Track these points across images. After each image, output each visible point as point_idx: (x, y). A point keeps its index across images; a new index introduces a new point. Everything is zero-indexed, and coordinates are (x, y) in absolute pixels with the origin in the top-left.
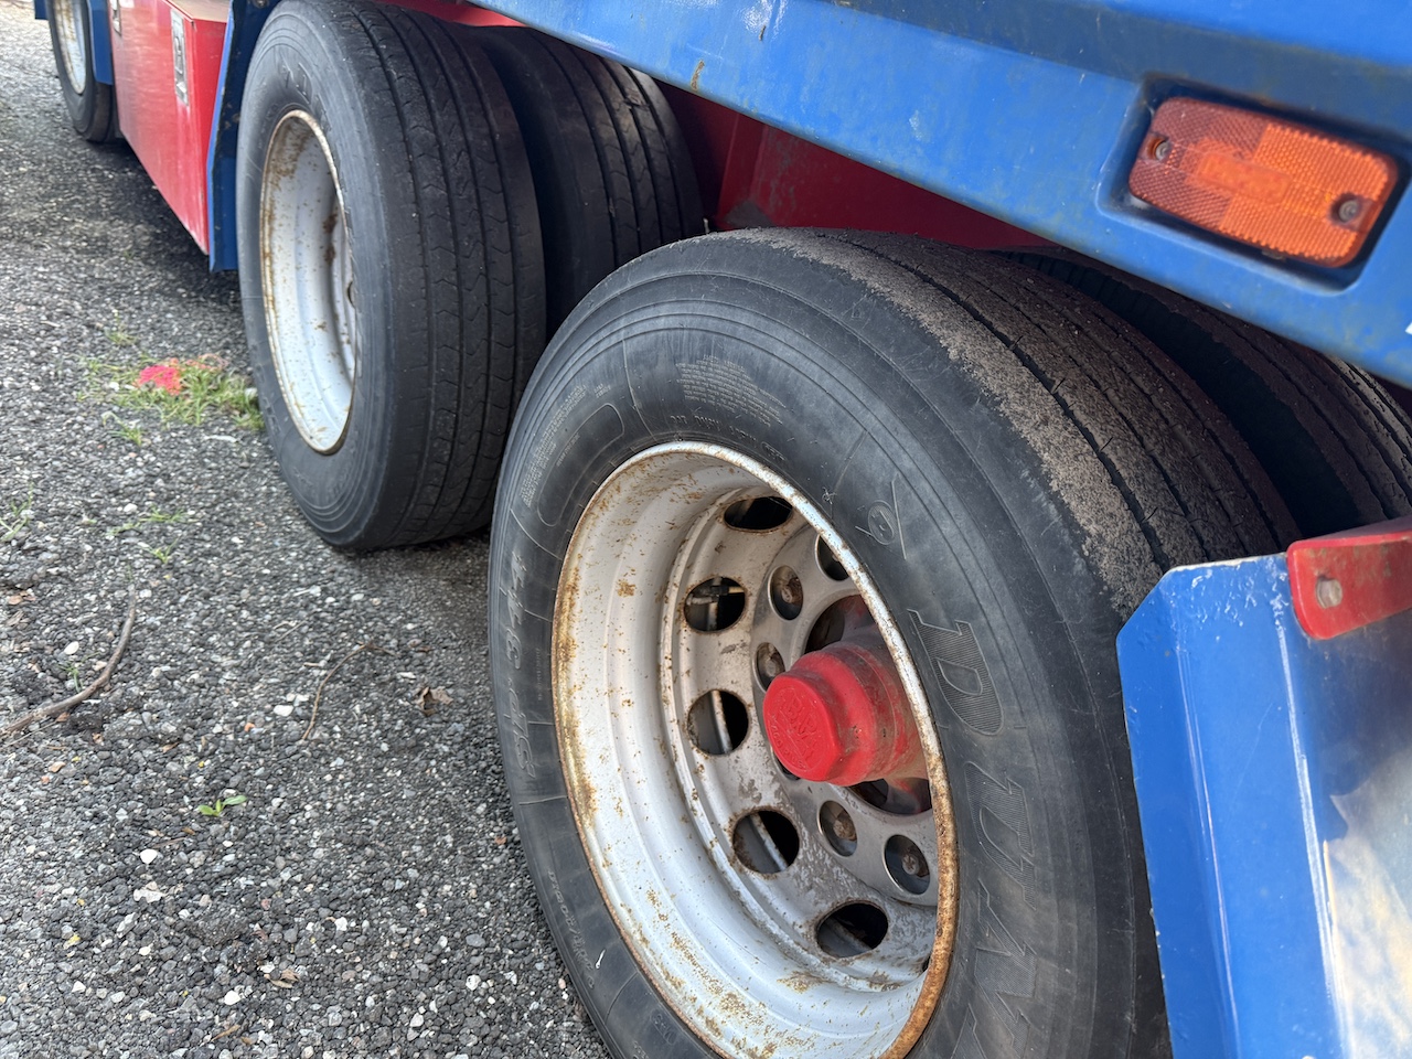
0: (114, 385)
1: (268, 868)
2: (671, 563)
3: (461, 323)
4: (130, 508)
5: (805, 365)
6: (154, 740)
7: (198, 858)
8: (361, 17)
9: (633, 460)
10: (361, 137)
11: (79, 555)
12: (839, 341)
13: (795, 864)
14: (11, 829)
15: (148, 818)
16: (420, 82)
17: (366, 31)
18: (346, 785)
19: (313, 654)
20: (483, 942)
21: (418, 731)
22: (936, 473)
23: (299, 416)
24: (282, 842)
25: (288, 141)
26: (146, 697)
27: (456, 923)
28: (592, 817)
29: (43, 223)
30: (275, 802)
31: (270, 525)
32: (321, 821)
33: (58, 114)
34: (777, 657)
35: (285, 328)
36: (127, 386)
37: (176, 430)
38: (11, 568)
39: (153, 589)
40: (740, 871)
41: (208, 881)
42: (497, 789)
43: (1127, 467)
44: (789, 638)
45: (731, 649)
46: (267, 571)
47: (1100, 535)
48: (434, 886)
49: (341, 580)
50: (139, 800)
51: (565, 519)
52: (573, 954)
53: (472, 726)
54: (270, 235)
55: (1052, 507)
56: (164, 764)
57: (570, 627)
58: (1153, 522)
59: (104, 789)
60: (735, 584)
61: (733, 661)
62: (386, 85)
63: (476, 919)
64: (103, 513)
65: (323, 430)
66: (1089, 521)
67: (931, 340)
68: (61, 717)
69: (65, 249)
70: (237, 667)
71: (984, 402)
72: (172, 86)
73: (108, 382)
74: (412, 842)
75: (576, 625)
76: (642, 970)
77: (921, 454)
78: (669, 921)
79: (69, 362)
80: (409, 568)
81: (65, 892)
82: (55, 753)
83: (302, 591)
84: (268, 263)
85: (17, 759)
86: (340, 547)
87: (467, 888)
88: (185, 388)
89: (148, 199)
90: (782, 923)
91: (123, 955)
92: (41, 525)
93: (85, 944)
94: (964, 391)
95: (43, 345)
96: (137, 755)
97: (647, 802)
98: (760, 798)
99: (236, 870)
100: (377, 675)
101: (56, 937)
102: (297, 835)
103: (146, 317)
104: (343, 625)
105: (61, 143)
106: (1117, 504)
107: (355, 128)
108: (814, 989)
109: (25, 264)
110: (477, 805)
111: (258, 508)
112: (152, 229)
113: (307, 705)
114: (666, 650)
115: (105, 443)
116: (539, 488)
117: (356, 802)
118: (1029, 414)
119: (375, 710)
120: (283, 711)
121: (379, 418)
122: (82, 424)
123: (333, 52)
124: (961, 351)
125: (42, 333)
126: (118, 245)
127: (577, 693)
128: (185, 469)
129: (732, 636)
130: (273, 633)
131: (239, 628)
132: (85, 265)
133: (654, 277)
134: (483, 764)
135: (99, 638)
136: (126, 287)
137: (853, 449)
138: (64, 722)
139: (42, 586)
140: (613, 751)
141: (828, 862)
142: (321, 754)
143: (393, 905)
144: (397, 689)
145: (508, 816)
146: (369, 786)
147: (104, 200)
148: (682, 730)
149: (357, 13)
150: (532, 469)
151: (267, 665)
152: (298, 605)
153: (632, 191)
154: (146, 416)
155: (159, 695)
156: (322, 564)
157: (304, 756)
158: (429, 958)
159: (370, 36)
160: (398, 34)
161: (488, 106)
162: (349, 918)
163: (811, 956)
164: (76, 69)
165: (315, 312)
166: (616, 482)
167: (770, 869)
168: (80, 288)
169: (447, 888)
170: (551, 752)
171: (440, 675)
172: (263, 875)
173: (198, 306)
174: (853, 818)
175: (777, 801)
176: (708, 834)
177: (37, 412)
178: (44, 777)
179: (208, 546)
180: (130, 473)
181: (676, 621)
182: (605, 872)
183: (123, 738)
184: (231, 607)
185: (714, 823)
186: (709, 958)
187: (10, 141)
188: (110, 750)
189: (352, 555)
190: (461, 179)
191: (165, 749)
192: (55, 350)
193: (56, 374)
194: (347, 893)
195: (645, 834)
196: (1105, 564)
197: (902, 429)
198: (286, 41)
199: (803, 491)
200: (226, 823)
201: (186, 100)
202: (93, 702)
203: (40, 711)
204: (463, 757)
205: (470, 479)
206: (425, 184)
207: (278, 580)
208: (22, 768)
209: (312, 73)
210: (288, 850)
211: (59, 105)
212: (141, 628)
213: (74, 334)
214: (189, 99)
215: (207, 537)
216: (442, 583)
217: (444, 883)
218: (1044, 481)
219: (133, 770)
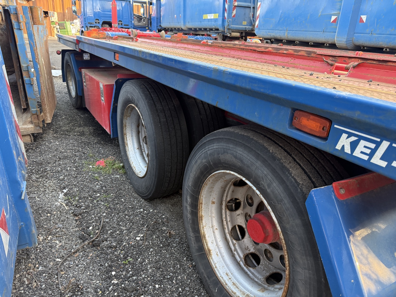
0: (91, 166)
1: (139, 275)
2: (223, 196)
3: (171, 146)
4: (98, 195)
5: (244, 155)
6: (111, 247)
7: (124, 273)
8: (144, 84)
9: (212, 175)
10: (147, 110)
11: (89, 207)
12: (250, 150)
13: (260, 265)
14: (84, 269)
15: (112, 265)
16: (158, 97)
17: (146, 87)
18: (154, 255)
19: (143, 225)
20: (189, 289)
21: (168, 241)
22: (271, 174)
23: (135, 169)
24: (142, 269)
25: (129, 110)
26: (108, 238)
27: (182, 285)
28: (211, 257)
29: (69, 130)
30: (139, 259)
31: (130, 195)
32: (149, 263)
33: (69, 103)
34: (250, 216)
35: (130, 150)
36: (94, 166)
37: (106, 175)
38: (76, 211)
39: (106, 213)
40: (247, 268)
41: (127, 278)
42: (188, 254)
43: (308, 170)
44: (252, 211)
45: (239, 215)
46: (130, 206)
47: (302, 184)
48: (176, 277)
49: (147, 207)
50: (110, 261)
51: (198, 188)
52: (210, 289)
53: (180, 239)
54: (126, 130)
55: (293, 179)
56: (114, 253)
57: (202, 212)
58: (314, 180)
59: (102, 259)
60: (238, 199)
61: (240, 218)
62: (151, 99)
63: (187, 284)
64: (93, 197)
65: (140, 172)
66: (300, 181)
67: (267, 149)
68: (90, 244)
69: (75, 135)
70: (126, 229)
71: (278, 160)
72: (100, 98)
73: (89, 166)
74: (170, 267)
75: (203, 212)
76: (226, 291)
77: (268, 171)
78: (231, 279)
79: (80, 162)
80: (162, 203)
81: (97, 282)
82: (90, 252)
83: (139, 210)
84: (125, 136)
85: (83, 254)
86: (146, 199)
87: (184, 277)
88: (106, 165)
89: (91, 121)
90: (258, 279)
91: (111, 295)
92: (80, 201)
93: (103, 293)
94: (274, 158)
95: (75, 159)
96: (108, 251)
97: (223, 252)
98: (250, 250)
99: (133, 275)
100: (158, 229)
101: (97, 292)
102: (145, 267)
103: (96, 149)
104: (149, 217)
105: (70, 110)
106: (306, 177)
107: (146, 109)
108: (266, 292)
109: (67, 140)
110: (184, 258)
111: (126, 192)
112: (93, 128)
113: (143, 237)
114: (224, 216)
115: (91, 180)
116: (192, 182)
117: (157, 259)
118: (287, 161)
119: (158, 237)
120: (138, 239)
121: (155, 169)
122: (85, 176)
123: (139, 93)
124: (273, 150)
125: (74, 156)
126: (86, 133)
127: (205, 228)
128: (109, 184)
129: (239, 212)
130: (134, 221)
131: (126, 220)
132: (80, 139)
133: (213, 138)
134: (184, 248)
135: (96, 225)
136: (90, 143)
137: (255, 170)
138: (91, 245)
139: (82, 214)
140: (214, 241)
141: (268, 264)
142: (148, 248)
143: (168, 281)
144: (163, 232)
145: (191, 260)
146: (159, 255)
147: (82, 122)
148: (230, 235)
149: (143, 83)
150: (191, 178)
151: (133, 228)
152: (138, 214)
153: (205, 112)
154: (99, 173)
155: (111, 237)
156: (142, 203)
157: (144, 249)
158: (177, 293)
159: (147, 88)
160: (152, 87)
161: (173, 99)
162: (158, 285)
163: (265, 285)
164: (73, 92)
165: (136, 146)
166: (209, 179)
167: (254, 267)
168: (80, 144)
169: (179, 277)
170: (200, 242)
171: (172, 228)
172: (139, 276)
173: (106, 145)
174: (271, 252)
175: (254, 251)
176: (239, 259)
177: (76, 175)
178: (89, 257)
179: (117, 202)
180: (97, 186)
181: (225, 209)
182: (216, 269)
183: (104, 248)
184: (123, 215)
185: (240, 257)
186: (241, 287)
187: (60, 111)
188: (102, 250)
189: (149, 201)
190: (169, 116)
191: (114, 249)
192: (77, 160)
193: (78, 165)
194: (158, 279)
195: (224, 260)
196: (304, 189)
197: (263, 166)
198: (129, 90)
199: (247, 179)
200: (129, 265)
201: (104, 101)
202: (97, 240)
203: (86, 243)
204: (179, 247)
205: (175, 180)
206: (161, 118)
207: (133, 208)
208: (84, 256)
209: (135, 97)
210: (143, 270)
211: (69, 101)
212: (105, 222)
213: (81, 156)
214: (105, 101)
215: (116, 200)
216: (170, 205)
217: (179, 276)
218: (291, 174)
219: (107, 255)
